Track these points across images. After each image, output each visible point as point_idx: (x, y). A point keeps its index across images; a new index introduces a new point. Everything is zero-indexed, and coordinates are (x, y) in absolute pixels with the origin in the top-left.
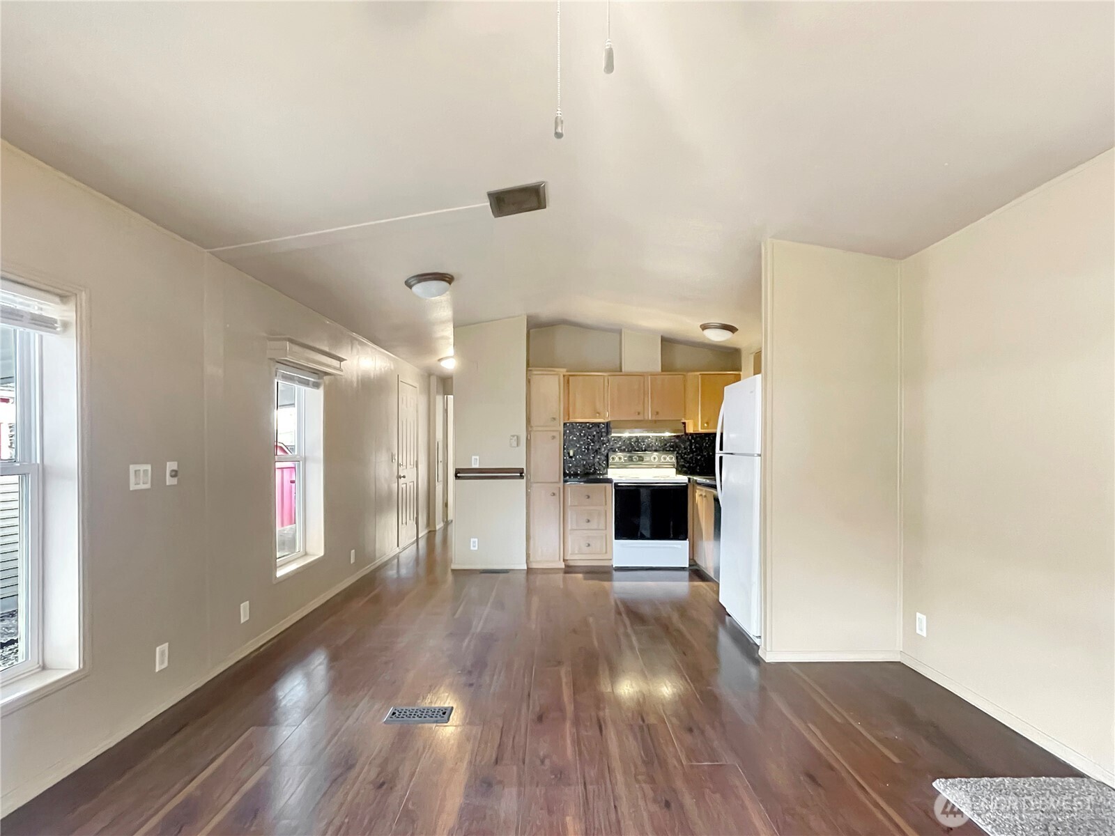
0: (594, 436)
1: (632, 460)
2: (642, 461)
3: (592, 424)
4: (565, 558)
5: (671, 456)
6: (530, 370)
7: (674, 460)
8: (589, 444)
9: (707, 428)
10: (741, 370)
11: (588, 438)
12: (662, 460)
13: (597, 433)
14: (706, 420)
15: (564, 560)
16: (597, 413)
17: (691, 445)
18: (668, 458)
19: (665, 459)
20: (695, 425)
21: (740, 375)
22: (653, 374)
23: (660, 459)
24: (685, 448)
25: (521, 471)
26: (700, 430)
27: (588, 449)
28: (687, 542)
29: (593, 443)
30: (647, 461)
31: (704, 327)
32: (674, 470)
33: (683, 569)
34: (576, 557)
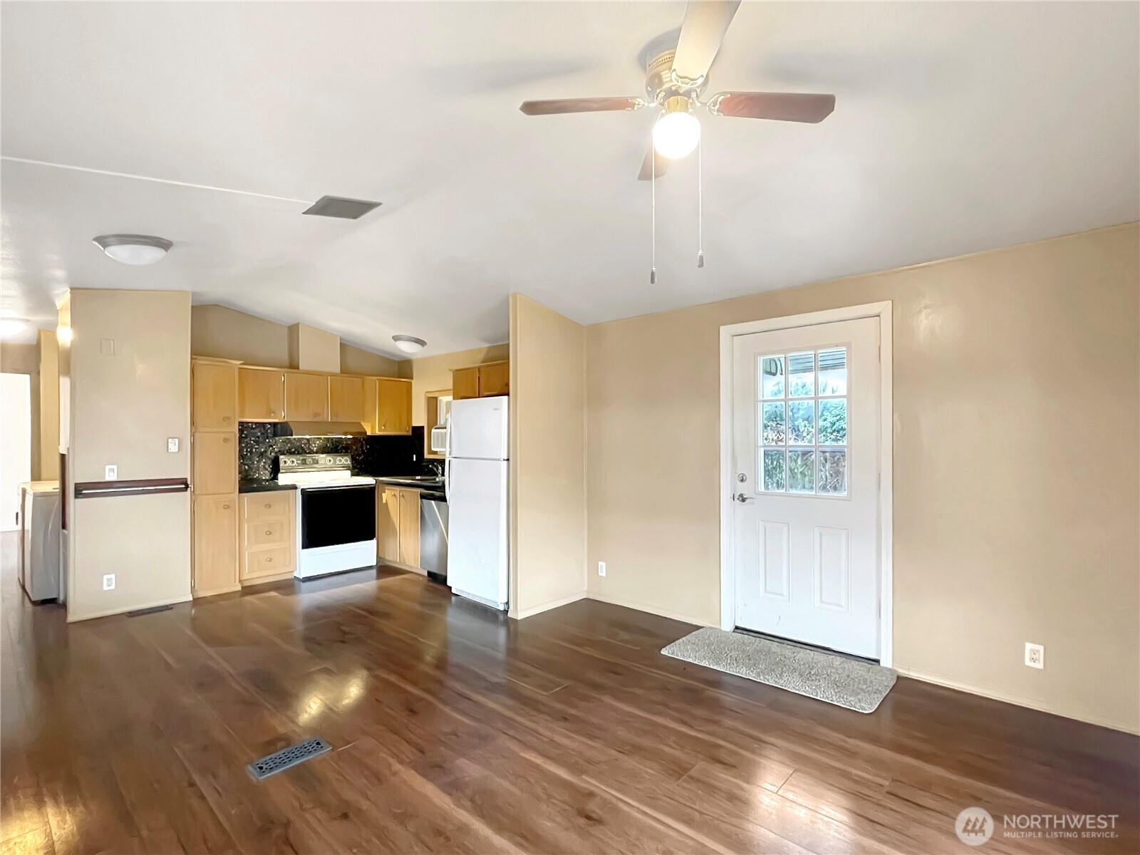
0: (258, 437)
1: (305, 463)
2: (317, 463)
3: (256, 423)
4: (241, 579)
5: (347, 458)
6: (195, 359)
7: (349, 462)
8: (252, 447)
9: (384, 430)
10: (412, 379)
11: (251, 440)
12: (338, 462)
13: (262, 434)
14: (383, 424)
15: (240, 581)
16: (270, 412)
17: (362, 447)
18: (343, 460)
19: (340, 461)
20: (373, 428)
21: (411, 383)
22: (333, 375)
23: (335, 462)
24: (356, 450)
25: (184, 482)
26: (378, 433)
27: (251, 452)
28: (374, 541)
29: (258, 445)
30: (322, 464)
31: (396, 338)
32: (349, 472)
33: (370, 568)
34: (254, 575)
